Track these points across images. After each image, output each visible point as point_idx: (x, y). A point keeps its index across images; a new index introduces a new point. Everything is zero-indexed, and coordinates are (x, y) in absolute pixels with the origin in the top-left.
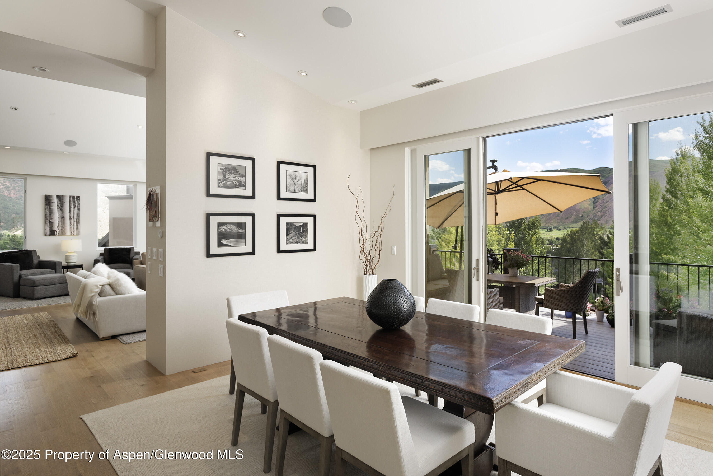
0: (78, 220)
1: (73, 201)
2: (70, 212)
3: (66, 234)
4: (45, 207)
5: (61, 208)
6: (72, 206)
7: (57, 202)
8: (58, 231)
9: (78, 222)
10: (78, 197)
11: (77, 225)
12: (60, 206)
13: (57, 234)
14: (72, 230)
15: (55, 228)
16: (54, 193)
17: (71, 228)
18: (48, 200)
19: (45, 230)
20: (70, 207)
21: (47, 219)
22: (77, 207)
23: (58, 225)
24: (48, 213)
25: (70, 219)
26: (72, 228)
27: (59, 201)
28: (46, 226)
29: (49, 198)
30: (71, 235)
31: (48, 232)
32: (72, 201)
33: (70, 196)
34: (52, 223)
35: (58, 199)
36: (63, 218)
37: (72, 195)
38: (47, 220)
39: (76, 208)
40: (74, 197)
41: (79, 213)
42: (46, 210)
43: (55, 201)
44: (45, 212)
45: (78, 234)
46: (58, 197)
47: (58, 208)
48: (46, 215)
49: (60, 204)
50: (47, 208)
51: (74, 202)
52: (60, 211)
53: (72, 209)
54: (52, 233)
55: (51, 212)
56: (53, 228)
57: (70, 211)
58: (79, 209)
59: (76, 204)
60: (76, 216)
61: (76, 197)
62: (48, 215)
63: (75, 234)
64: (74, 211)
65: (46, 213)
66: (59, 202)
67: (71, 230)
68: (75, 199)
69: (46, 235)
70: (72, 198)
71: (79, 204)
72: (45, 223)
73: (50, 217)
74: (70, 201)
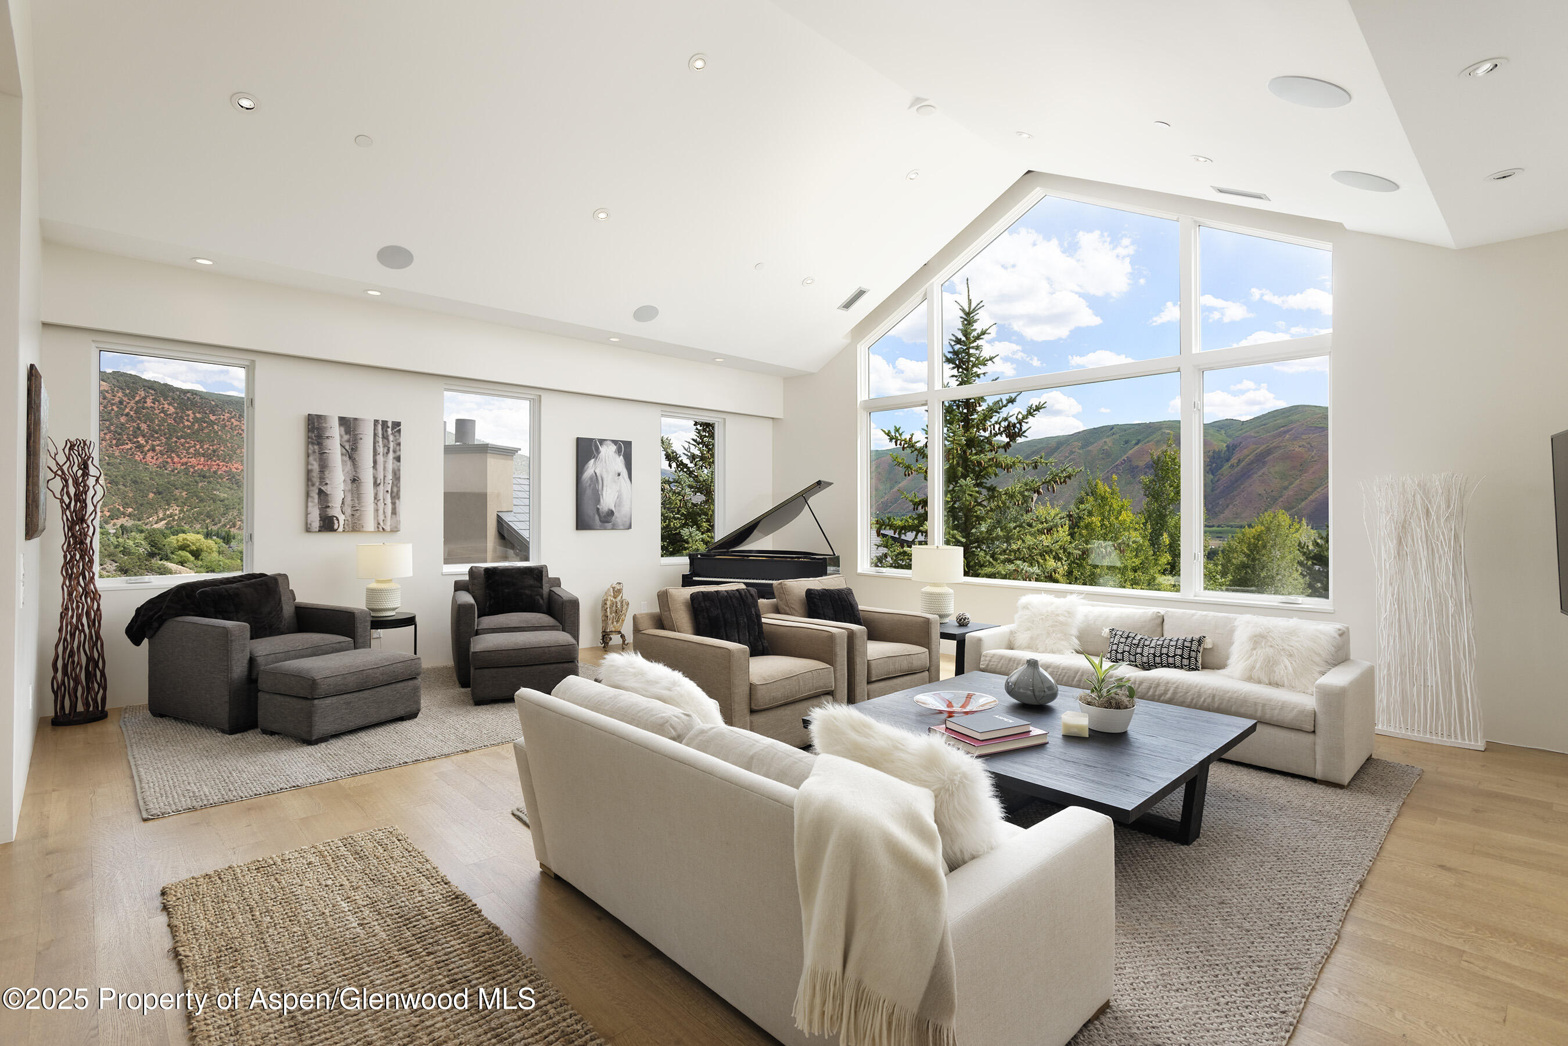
0: (395, 490)
1: (383, 435)
2: (375, 467)
3: (365, 529)
4: (308, 448)
5: (351, 453)
6: (381, 450)
7: (341, 436)
8: (342, 518)
9: (395, 496)
10: (398, 424)
11: (394, 504)
12: (347, 447)
13: (341, 529)
14: (381, 517)
15: (336, 511)
16: (332, 411)
17: (377, 510)
18: (315, 427)
19: (307, 514)
20: (375, 453)
21: (313, 485)
22: (394, 452)
23: (343, 503)
24: (315, 466)
25: (376, 484)
26: (381, 512)
27: (347, 432)
28: (310, 504)
29: (319, 423)
30: (379, 531)
31: (316, 524)
32: (380, 435)
33: (376, 422)
34: (326, 495)
35: (343, 429)
36: (355, 480)
37: (381, 418)
38: (311, 488)
39: (391, 455)
40: (384, 423)
41: (399, 470)
42: (311, 458)
43: (335, 433)
44: (308, 463)
45: (395, 530)
46: (343, 421)
47: (342, 455)
48: (309, 472)
49: (348, 441)
50: (314, 452)
51: (385, 437)
52: (349, 463)
53: (380, 459)
54: (327, 524)
55: (324, 466)
56: (328, 510)
57: (375, 462)
58: (398, 459)
59: (392, 445)
60: (390, 476)
61: (390, 424)
62: (315, 474)
63: (388, 528)
64: (385, 462)
65: (310, 467)
66: (346, 437)
67: (378, 516)
68: (389, 430)
69: (308, 530)
70: (380, 427)
71: (399, 444)
72: (308, 495)
73: (322, 479)
74: (375, 435)
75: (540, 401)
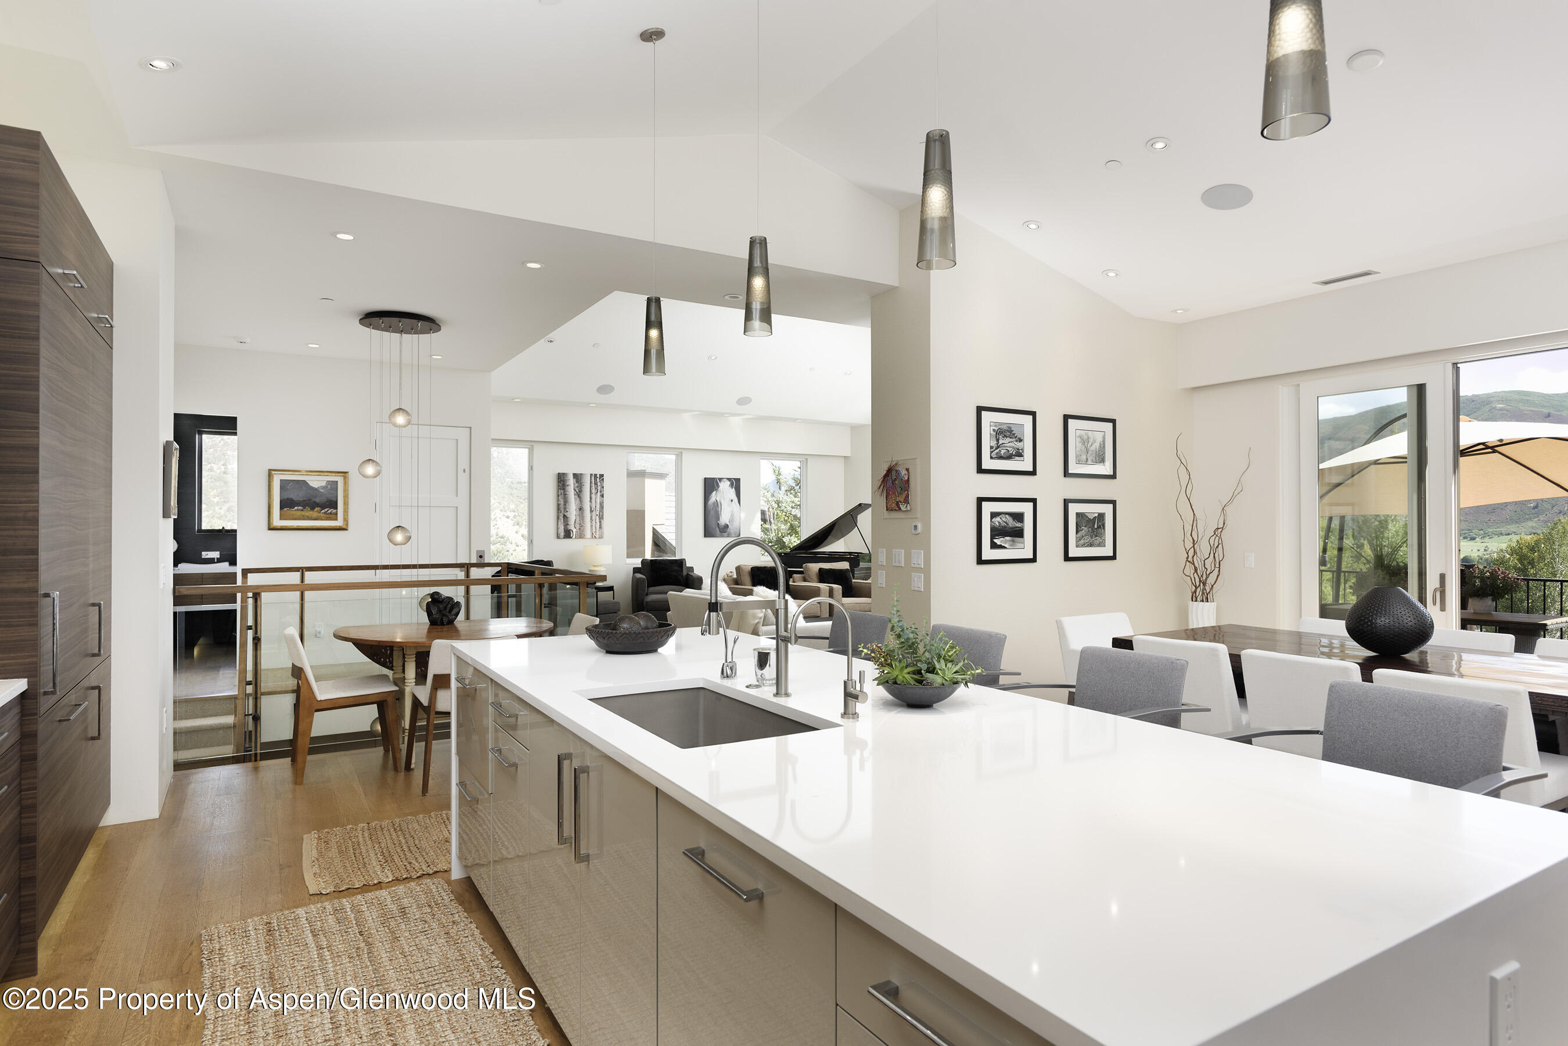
0: (601, 514)
1: (595, 482)
2: (590, 501)
3: (586, 537)
4: (558, 492)
5: (579, 494)
6: (594, 491)
7: (574, 484)
8: (574, 530)
9: (601, 518)
10: (602, 476)
11: (600, 522)
12: (577, 490)
13: (574, 537)
14: (594, 530)
15: (571, 527)
16: (570, 470)
17: (592, 526)
18: (561, 479)
19: (558, 529)
20: (591, 493)
21: (561, 512)
22: (601, 492)
23: (575, 522)
24: (562, 502)
25: (591, 511)
26: (594, 527)
27: (577, 482)
28: (559, 523)
29: (564, 477)
30: (593, 538)
31: (562, 534)
32: (593, 483)
33: (591, 475)
34: (567, 518)
35: (575, 480)
36: (581, 509)
37: (593, 473)
38: (560, 514)
39: (599, 494)
40: (596, 475)
41: (603, 502)
42: (560, 497)
43: (571, 482)
44: (558, 500)
45: (601, 537)
46: (575, 476)
47: (575, 495)
48: (558, 505)
49: (577, 487)
50: (561, 494)
51: (596, 484)
52: (578, 499)
53: (593, 496)
54: (568, 534)
55: (566, 502)
56: (568, 526)
57: (591, 498)
58: (602, 496)
59: (599, 488)
60: (598, 506)
61: (598, 476)
62: (562, 506)
63: (597, 537)
64: (596, 498)
65: (559, 502)
66: (577, 485)
67: (592, 529)
68: (598, 479)
69: (558, 537)
70: (593, 478)
71: (603, 487)
72: (558, 518)
73: (565, 509)
74: (591, 482)
75: (682, 455)
